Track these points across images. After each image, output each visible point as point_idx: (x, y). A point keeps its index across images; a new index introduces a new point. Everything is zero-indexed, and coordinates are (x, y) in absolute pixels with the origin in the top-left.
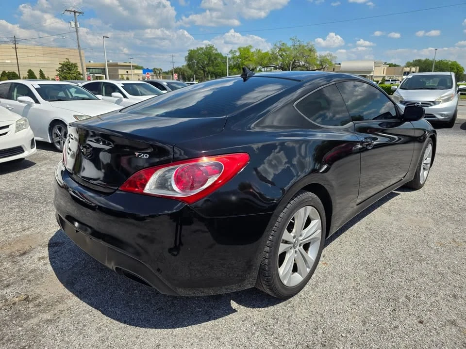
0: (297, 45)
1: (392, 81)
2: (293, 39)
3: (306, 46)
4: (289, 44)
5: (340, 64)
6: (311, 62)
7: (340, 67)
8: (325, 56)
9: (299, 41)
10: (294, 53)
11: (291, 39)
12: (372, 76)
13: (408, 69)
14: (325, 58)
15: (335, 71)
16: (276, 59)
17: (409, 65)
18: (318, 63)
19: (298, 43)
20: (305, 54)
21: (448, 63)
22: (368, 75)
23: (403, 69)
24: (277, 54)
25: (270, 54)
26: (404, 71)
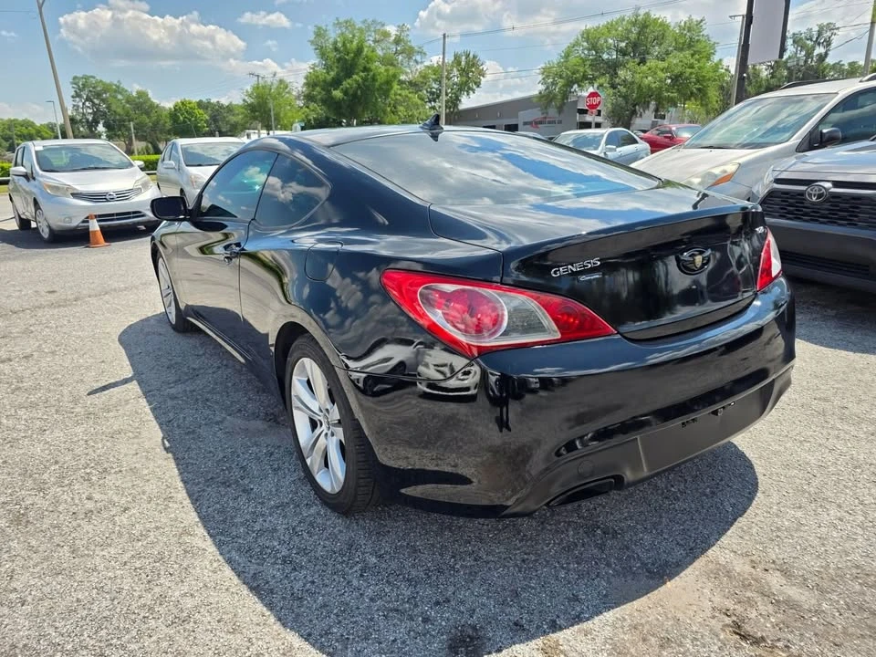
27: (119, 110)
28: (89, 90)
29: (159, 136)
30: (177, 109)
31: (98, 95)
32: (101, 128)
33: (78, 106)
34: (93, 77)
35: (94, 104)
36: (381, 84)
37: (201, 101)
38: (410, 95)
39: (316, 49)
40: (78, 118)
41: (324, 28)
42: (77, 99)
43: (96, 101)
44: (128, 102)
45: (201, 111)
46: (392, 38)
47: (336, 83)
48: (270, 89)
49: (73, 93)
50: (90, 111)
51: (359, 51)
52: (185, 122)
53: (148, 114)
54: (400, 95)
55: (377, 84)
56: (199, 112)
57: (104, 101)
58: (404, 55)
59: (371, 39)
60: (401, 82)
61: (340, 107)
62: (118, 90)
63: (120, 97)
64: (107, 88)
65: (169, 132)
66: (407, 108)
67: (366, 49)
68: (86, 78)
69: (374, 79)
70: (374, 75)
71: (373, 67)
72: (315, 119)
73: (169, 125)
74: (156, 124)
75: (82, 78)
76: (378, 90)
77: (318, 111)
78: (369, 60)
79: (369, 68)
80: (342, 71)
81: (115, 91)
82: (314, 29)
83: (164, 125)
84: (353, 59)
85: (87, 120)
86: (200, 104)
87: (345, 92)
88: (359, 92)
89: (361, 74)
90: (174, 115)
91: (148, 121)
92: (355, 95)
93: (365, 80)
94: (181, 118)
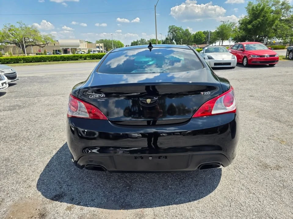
0: (24, 27)
1: (93, 51)
2: (19, 23)
3: (31, 28)
4: (17, 26)
5: (57, 41)
6: (38, 39)
7: (59, 43)
8: (47, 36)
9: (24, 24)
10: (23, 33)
11: (17, 22)
12: (80, 49)
13: (98, 45)
14: (47, 37)
15: (55, 45)
16: (9, 36)
17: (98, 42)
18: (43, 40)
19: (24, 26)
20: (32, 34)
21: (116, 41)
22: (78, 48)
23: (95, 45)
24: (9, 33)
25: (2, 33)
26: (96, 46)
27: (179, 36)
28: (173, 30)
29: (189, 43)
30: (196, 34)
31: (175, 31)
32: (174, 41)
33: (169, 35)
34: (174, 26)
35: (173, 34)
36: (270, 22)
37: (205, 31)
38: (284, 25)
39: (247, 10)
40: (169, 38)
41: (252, 2)
42: (169, 33)
43: (174, 33)
44: (182, 33)
45: (204, 35)
46: (281, 3)
47: (250, 22)
48: (226, 26)
49: (168, 31)
50: (172, 36)
51: (263, 9)
52: (198, 38)
53: (187, 36)
54: (279, 25)
55: (268, 22)
56: (203, 35)
57: (176, 33)
58: (285, 9)
59: (271, 4)
60: (281, 20)
61: (250, 31)
62: (181, 29)
63: (181, 31)
64: (178, 29)
65: (192, 42)
66: (282, 31)
67: (265, 9)
68: (173, 26)
69: (267, 20)
70: (267, 18)
71: (267, 15)
72: (241, 36)
73: (193, 40)
74: (189, 39)
75: (172, 26)
76: (268, 24)
77: (243, 33)
78: (266, 12)
79: (266, 16)
80: (254, 18)
81: (180, 30)
82: (248, 3)
83: (191, 40)
84: (259, 13)
85: (171, 39)
86: (204, 33)
87: (253, 26)
88: (259, 25)
89: (262, 18)
90: (195, 36)
91: (187, 38)
92: (257, 27)
93: (263, 20)
94: (197, 37)
